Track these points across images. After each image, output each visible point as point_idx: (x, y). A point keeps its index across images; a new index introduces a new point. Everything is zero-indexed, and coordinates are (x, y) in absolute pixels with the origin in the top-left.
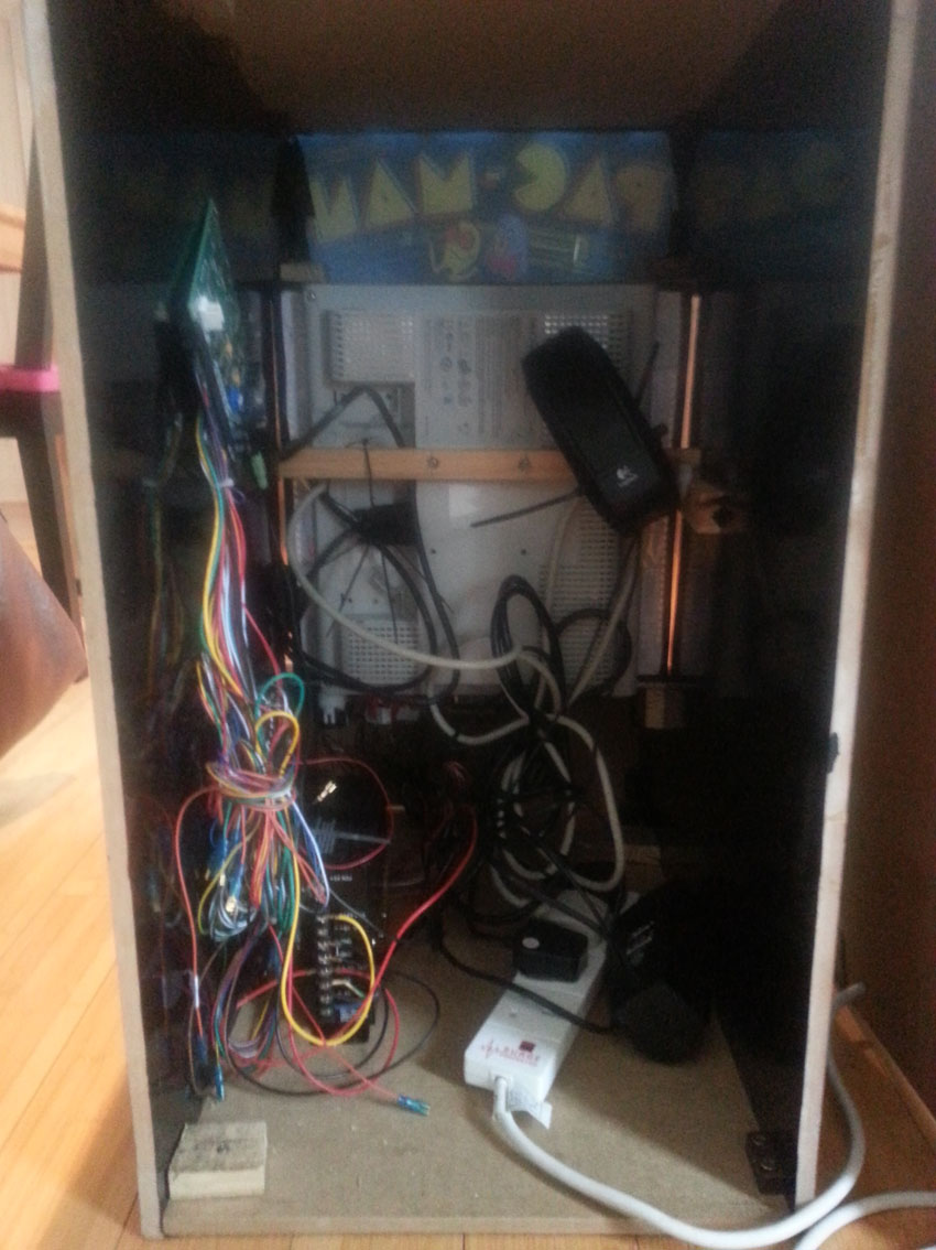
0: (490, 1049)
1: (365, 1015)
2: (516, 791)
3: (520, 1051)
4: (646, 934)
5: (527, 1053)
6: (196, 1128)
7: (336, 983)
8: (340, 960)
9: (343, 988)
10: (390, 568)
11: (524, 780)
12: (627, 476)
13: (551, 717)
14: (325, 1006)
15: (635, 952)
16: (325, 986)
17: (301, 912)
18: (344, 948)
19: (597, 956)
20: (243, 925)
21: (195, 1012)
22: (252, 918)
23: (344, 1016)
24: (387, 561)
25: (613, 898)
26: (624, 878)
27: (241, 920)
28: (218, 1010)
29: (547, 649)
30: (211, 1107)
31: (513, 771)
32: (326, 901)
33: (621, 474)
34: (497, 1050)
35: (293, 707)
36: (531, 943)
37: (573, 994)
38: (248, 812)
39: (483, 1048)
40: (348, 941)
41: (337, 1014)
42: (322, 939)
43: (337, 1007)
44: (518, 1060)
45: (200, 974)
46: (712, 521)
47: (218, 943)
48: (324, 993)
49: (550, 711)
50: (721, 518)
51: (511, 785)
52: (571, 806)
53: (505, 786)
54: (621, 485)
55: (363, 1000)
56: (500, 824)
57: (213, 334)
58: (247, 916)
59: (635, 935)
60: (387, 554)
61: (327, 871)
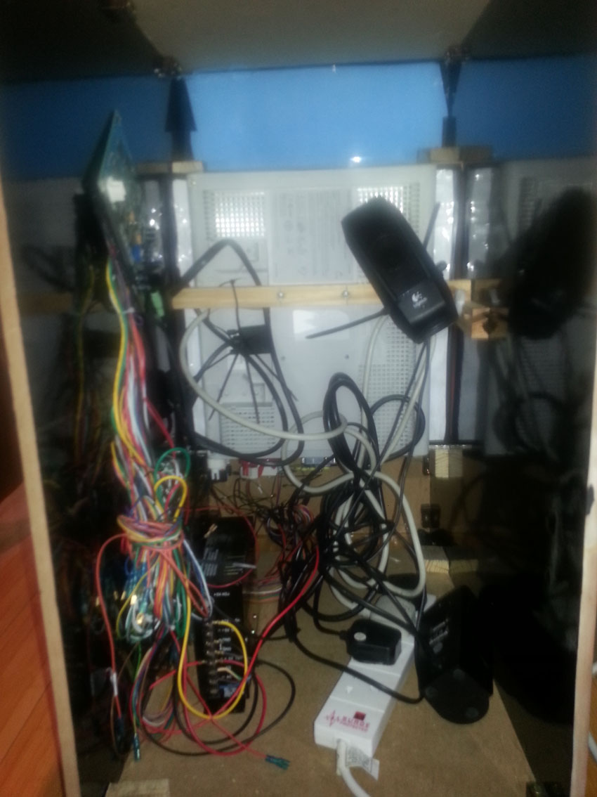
0: (333, 718)
1: (242, 692)
2: (346, 525)
3: (354, 720)
4: (444, 629)
5: (360, 721)
6: (117, 786)
7: (220, 669)
8: (222, 653)
9: (225, 673)
10: (253, 370)
11: (351, 517)
12: (419, 300)
13: (369, 472)
14: (212, 687)
15: (436, 644)
16: (212, 673)
17: (193, 620)
18: (225, 645)
19: (407, 644)
20: (150, 632)
21: (115, 700)
22: (156, 627)
23: (227, 693)
24: (250, 365)
25: (418, 602)
26: (425, 587)
27: (149, 629)
28: (135, 693)
29: (365, 424)
30: (131, 766)
31: (344, 510)
32: (210, 612)
33: (415, 298)
34: (338, 719)
35: (182, 471)
36: (360, 637)
37: (392, 674)
38: (151, 552)
39: (327, 718)
40: (228, 640)
41: (222, 692)
42: (209, 639)
43: (221, 687)
44: (354, 727)
45: (118, 671)
46: (482, 330)
47: (134, 645)
48: (213, 677)
49: (369, 468)
50: (489, 327)
51: (342, 522)
52: (386, 536)
53: (338, 522)
54: (415, 306)
55: (241, 682)
56: (335, 550)
57: (118, 204)
58: (153, 625)
59: (435, 629)
60: (249, 360)
61: (210, 589)
